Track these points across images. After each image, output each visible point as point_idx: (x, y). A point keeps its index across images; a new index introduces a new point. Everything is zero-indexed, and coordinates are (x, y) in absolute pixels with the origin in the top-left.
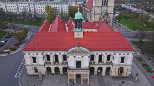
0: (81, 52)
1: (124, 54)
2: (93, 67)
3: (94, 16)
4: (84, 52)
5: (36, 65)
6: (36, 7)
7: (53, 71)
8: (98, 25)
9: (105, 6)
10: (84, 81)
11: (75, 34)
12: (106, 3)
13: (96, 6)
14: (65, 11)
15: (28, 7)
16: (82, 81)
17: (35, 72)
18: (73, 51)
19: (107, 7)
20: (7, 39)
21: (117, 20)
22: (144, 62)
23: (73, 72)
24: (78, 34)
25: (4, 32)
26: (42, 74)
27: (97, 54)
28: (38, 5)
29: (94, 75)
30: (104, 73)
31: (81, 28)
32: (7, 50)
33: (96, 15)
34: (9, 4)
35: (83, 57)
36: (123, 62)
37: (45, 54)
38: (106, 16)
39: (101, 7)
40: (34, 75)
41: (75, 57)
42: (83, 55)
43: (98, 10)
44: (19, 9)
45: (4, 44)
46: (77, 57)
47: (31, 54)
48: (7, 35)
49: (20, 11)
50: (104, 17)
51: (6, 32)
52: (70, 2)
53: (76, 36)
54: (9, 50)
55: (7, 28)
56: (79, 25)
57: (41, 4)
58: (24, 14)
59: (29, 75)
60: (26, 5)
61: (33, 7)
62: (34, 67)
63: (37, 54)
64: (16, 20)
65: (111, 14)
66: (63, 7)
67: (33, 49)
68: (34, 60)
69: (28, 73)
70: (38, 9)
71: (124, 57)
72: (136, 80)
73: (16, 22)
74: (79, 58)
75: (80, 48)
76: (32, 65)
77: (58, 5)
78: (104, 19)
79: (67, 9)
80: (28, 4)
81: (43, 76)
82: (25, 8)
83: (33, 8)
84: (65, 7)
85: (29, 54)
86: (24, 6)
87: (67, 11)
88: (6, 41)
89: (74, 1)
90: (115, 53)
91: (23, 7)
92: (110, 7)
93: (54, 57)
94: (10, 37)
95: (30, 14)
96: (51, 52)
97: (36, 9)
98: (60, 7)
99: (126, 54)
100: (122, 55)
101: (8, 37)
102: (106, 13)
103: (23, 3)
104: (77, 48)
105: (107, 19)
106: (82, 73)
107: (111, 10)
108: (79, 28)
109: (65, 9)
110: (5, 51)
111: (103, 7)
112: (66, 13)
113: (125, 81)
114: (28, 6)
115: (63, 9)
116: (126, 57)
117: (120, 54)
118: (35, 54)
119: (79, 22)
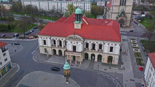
0: (76, 39)
1: (112, 45)
2: (87, 53)
3: (112, 14)
4: (78, 39)
5: (46, 47)
6: (62, 5)
7: (57, 53)
8: (107, 22)
9: (123, 5)
10: (77, 62)
11: (75, 25)
12: (124, 2)
13: (114, 5)
14: (88, 9)
15: (57, 6)
16: (76, 62)
17: (45, 52)
18: (70, 38)
19: (125, 6)
20: (34, 29)
21: (140, 21)
22: (141, 57)
23: (69, 53)
24: (77, 25)
25: (34, 24)
26: (49, 54)
27: (90, 42)
28: (64, 4)
29: (88, 60)
30: (96, 60)
31: (80, 20)
32: (31, 37)
33: (113, 14)
34: (42, 3)
35: (77, 43)
36: (112, 52)
37: (52, 39)
38: (123, 15)
39: (119, 6)
40: (44, 54)
41: (71, 42)
42: (77, 42)
43: (116, 9)
44: (50, 7)
45: (31, 33)
46: (73, 43)
47: (43, 38)
48: (35, 27)
49: (50, 8)
50: (120, 16)
51: (35, 25)
52: (99, 2)
53: (76, 27)
54: (33, 37)
55: (36, 21)
56: (78, 18)
57: (67, 3)
58: (53, 11)
59: (41, 54)
60: (56, 4)
61: (60, 5)
62: (44, 48)
63: (47, 38)
64: (45, 16)
65: (129, 13)
66: (86, 6)
67: (44, 34)
68: (45, 42)
69: (41, 53)
70: (64, 7)
71: (113, 47)
72: (122, 68)
73: (45, 17)
74: (74, 43)
75: (75, 35)
76: (43, 46)
77: (81, 4)
78: (120, 18)
79: (89, 8)
80: (56, 3)
81: (50, 56)
82: (54, 6)
83: (60, 7)
84: (88, 6)
85: (41, 38)
86: (54, 4)
87: (89, 9)
88: (33, 31)
89: (104, 1)
90: (104, 43)
91: (52, 6)
92: (128, 7)
93: (59, 42)
94: (36, 29)
95: (57, 11)
96: (56, 38)
97: (63, 7)
98: (83, 6)
99: (114, 44)
100: (110, 45)
101: (35, 29)
102: (123, 12)
103: (53, 2)
104: (73, 35)
105: (124, 18)
106: (76, 55)
107: (128, 9)
108: (78, 21)
109: (88, 8)
110: (30, 37)
111: (120, 6)
112: (88, 12)
113: (111, 67)
114: (57, 4)
115: (86, 8)
116: (114, 48)
117: (108, 44)
118: (45, 38)
119: (78, 16)
